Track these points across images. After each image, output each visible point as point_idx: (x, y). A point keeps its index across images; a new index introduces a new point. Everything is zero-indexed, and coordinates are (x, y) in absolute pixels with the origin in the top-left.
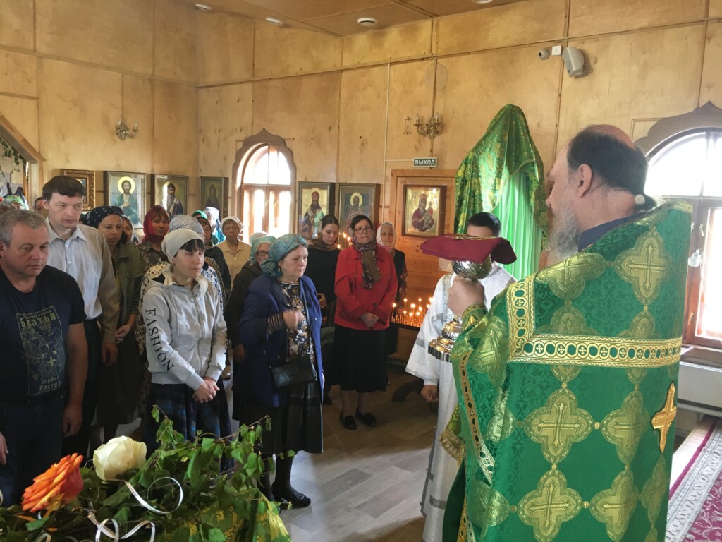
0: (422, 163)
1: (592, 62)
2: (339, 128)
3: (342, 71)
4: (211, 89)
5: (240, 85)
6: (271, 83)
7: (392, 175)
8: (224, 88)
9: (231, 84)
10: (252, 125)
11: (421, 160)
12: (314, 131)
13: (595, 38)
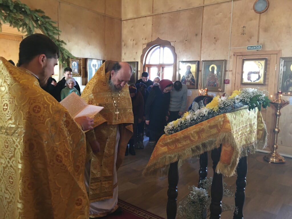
0: (253, 48)
2: (202, 34)
3: (204, 6)
4: (129, 21)
5: (145, 18)
6: (162, 16)
7: (234, 55)
8: (136, 20)
9: (140, 18)
10: (152, 36)
11: (252, 47)
12: (187, 37)
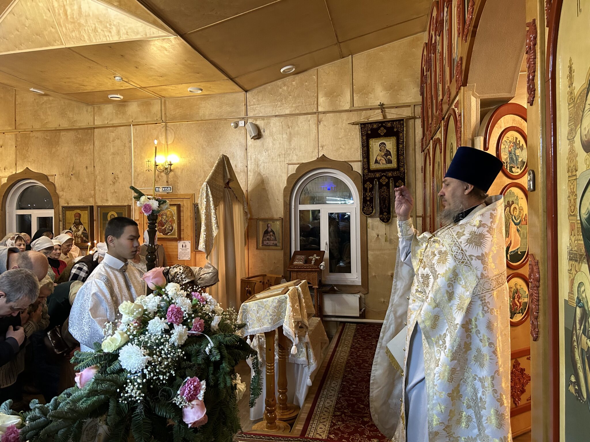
0: (161, 190)
1: (262, 131)
2: (94, 167)
3: (94, 128)
5: (3, 135)
6: (32, 134)
10: (16, 164)
12: (73, 169)
13: (263, 118)
